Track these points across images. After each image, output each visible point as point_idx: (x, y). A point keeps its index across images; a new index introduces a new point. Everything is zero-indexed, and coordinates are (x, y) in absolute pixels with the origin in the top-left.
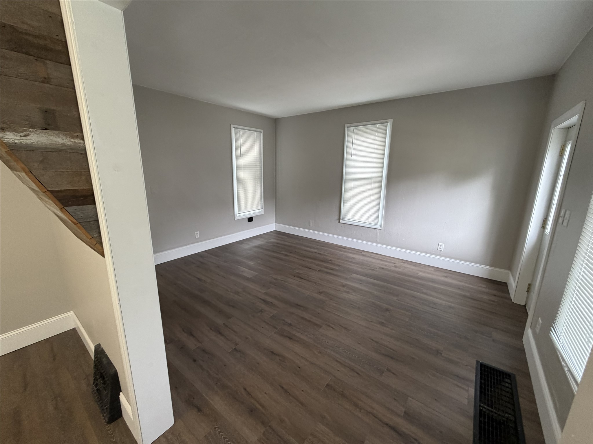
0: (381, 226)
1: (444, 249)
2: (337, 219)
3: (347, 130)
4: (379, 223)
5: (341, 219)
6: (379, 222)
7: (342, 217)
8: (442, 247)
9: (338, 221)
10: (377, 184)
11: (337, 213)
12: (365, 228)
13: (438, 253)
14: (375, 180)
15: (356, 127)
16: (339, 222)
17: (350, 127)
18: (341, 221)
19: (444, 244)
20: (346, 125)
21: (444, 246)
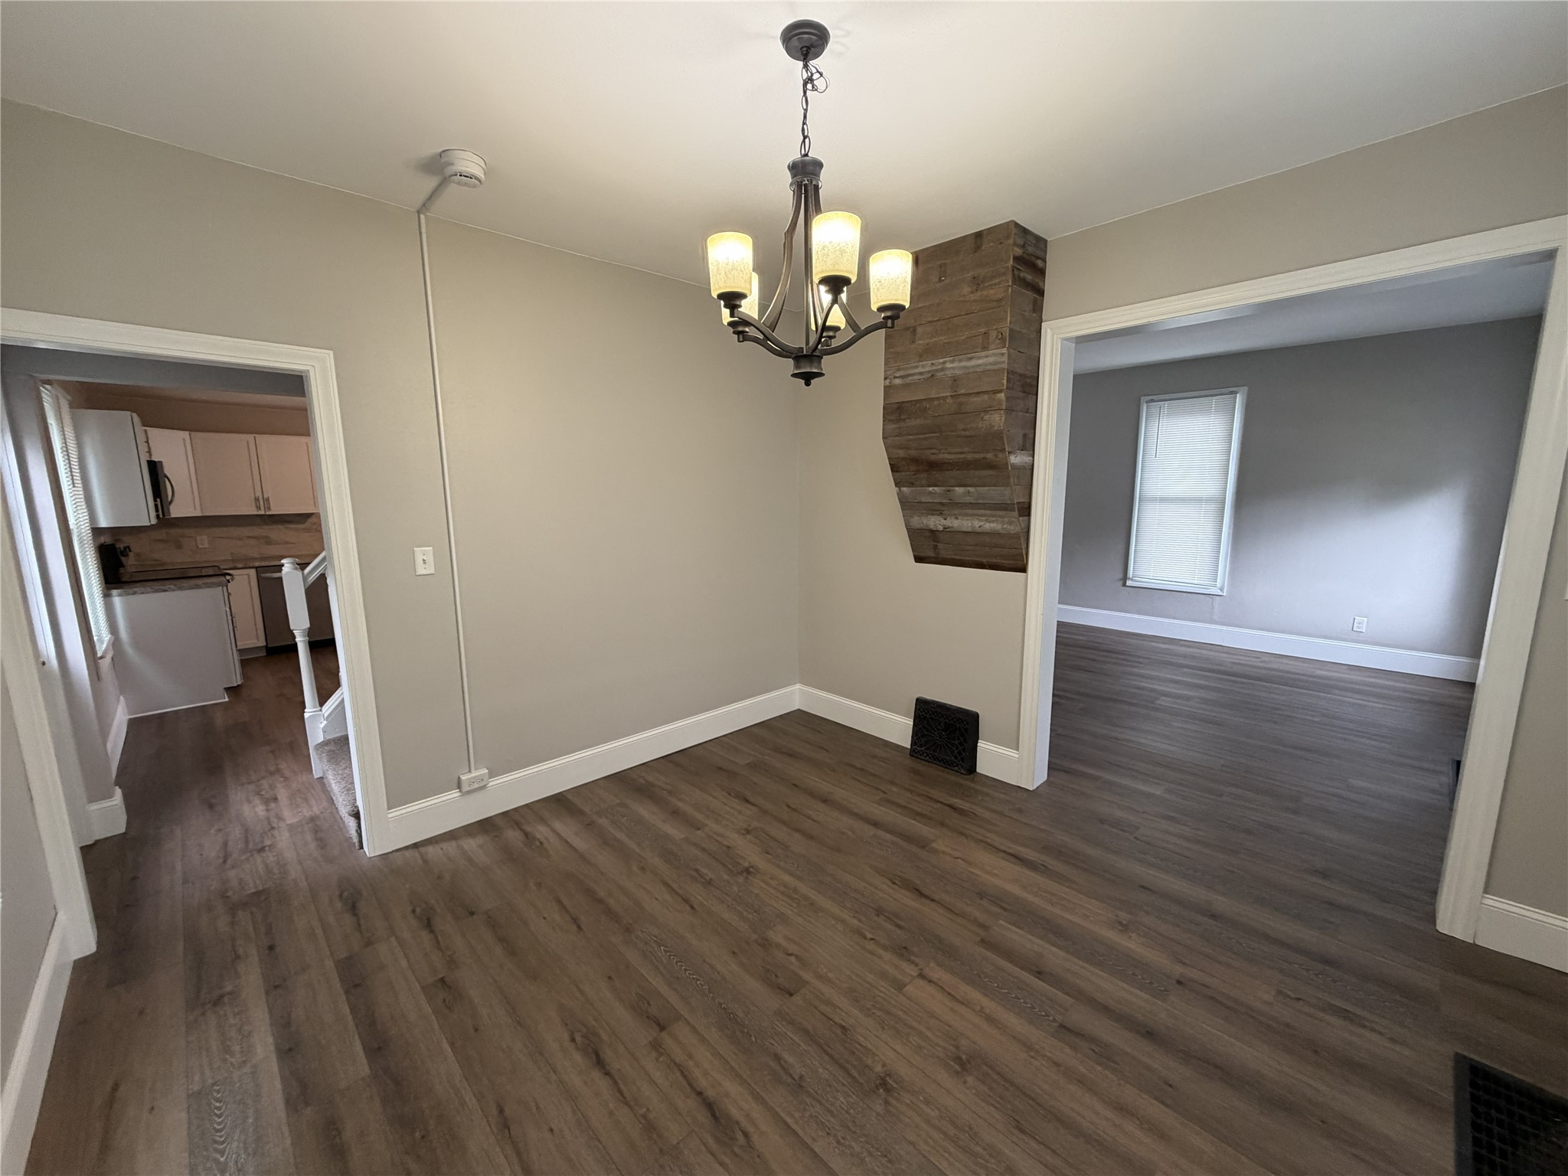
0: (1221, 589)
1: (1367, 627)
2: (1120, 580)
3: (1145, 408)
4: (1219, 584)
5: (1129, 578)
6: (1218, 581)
7: (1131, 574)
8: (1362, 625)
9: (1121, 583)
10: (1213, 507)
11: (1120, 567)
12: (1185, 594)
13: (1354, 636)
14: (1209, 500)
15: (1166, 403)
16: (1124, 585)
17: (1152, 401)
18: (1129, 583)
19: (1366, 619)
20: (1142, 398)
21: (1365, 624)
